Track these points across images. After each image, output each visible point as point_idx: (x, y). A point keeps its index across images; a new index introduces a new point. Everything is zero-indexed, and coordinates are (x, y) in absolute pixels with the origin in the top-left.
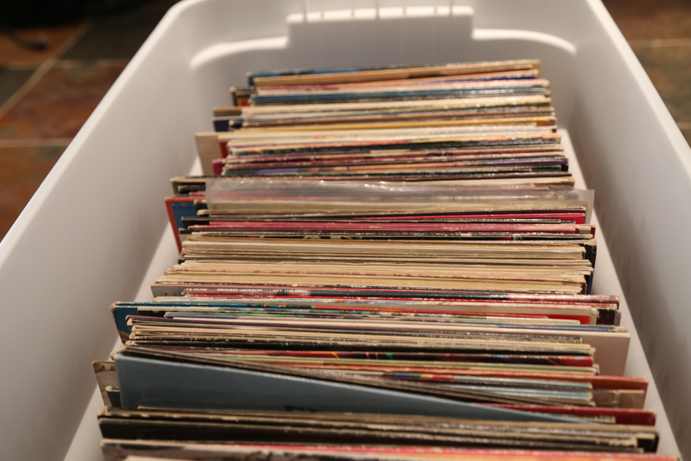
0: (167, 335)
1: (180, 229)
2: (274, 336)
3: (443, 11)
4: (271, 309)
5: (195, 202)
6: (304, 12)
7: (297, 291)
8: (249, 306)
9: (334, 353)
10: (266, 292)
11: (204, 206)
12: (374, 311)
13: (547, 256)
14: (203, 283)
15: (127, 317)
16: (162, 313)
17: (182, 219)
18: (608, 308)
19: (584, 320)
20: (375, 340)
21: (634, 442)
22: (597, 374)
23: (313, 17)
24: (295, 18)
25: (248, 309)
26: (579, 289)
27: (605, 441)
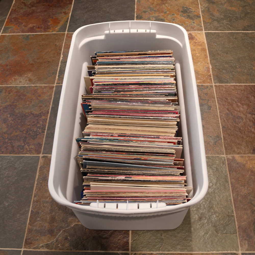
0: (89, 148)
1: (86, 114)
2: (112, 148)
3: (148, 31)
4: (110, 140)
5: (88, 104)
6: (109, 30)
7: (115, 135)
8: (105, 139)
9: (124, 153)
10: (109, 135)
11: (90, 106)
12: (132, 141)
13: (168, 125)
14: (94, 132)
15: (80, 142)
16: (86, 141)
17: (86, 110)
18: (179, 140)
19: (174, 143)
20: (132, 149)
21: (179, 174)
22: (175, 158)
23: (112, 32)
24: (107, 32)
25: (105, 140)
26: (174, 135)
27: (174, 174)
